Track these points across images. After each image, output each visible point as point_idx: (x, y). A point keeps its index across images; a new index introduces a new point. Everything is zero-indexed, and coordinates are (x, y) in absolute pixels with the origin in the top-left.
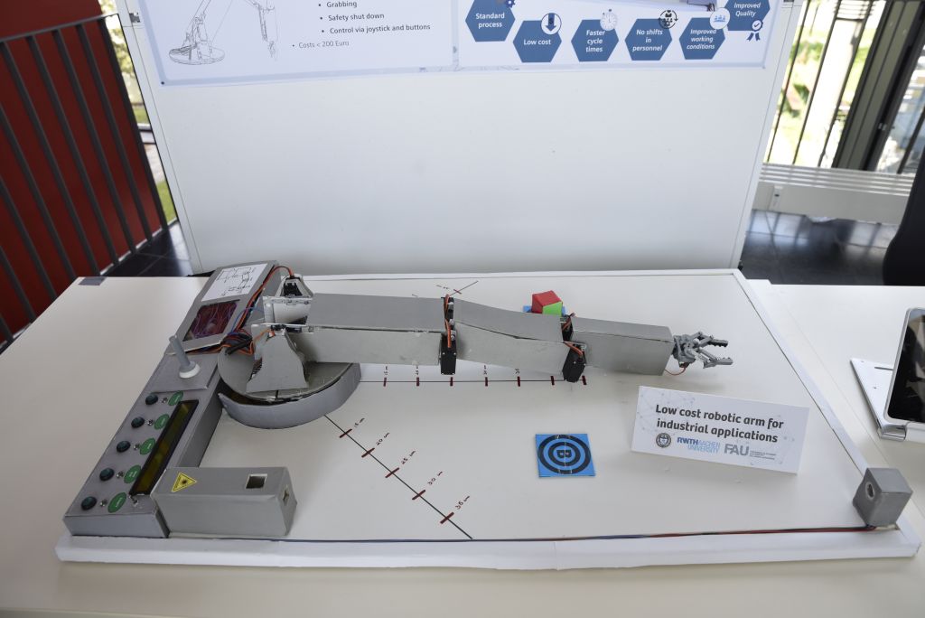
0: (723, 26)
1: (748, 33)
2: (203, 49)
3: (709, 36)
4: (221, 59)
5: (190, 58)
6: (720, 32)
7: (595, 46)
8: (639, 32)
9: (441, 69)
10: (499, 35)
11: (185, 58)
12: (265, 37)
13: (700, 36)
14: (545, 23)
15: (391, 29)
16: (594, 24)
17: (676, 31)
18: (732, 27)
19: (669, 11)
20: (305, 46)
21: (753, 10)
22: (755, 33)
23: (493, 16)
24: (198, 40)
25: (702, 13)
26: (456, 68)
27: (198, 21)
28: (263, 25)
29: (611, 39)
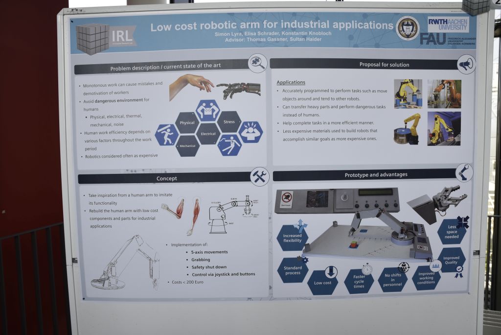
0: (438, 270)
1: (455, 274)
2: (113, 281)
3: (431, 276)
4: (122, 287)
5: (103, 286)
6: (437, 273)
7: (359, 284)
8: (386, 275)
9: (261, 299)
10: (299, 279)
11: (101, 285)
12: (152, 276)
13: (425, 276)
14: (327, 272)
15: (230, 274)
16: (359, 272)
17: (410, 274)
18: (443, 270)
19: (404, 263)
20: (176, 283)
21: (455, 260)
22: (459, 273)
23: (294, 268)
24: (110, 275)
25: (424, 263)
26: (271, 298)
27: (112, 265)
28: (151, 270)
29: (369, 280)
